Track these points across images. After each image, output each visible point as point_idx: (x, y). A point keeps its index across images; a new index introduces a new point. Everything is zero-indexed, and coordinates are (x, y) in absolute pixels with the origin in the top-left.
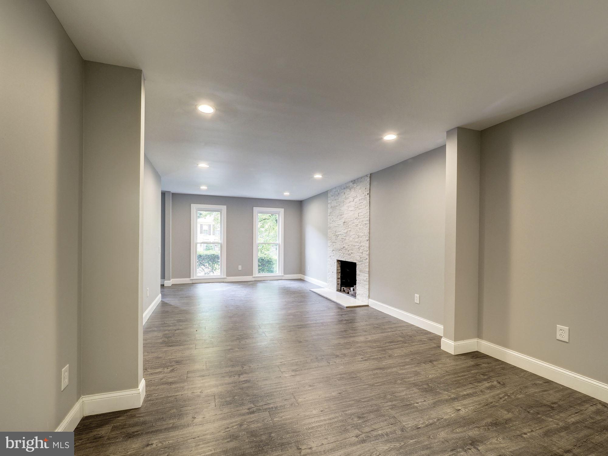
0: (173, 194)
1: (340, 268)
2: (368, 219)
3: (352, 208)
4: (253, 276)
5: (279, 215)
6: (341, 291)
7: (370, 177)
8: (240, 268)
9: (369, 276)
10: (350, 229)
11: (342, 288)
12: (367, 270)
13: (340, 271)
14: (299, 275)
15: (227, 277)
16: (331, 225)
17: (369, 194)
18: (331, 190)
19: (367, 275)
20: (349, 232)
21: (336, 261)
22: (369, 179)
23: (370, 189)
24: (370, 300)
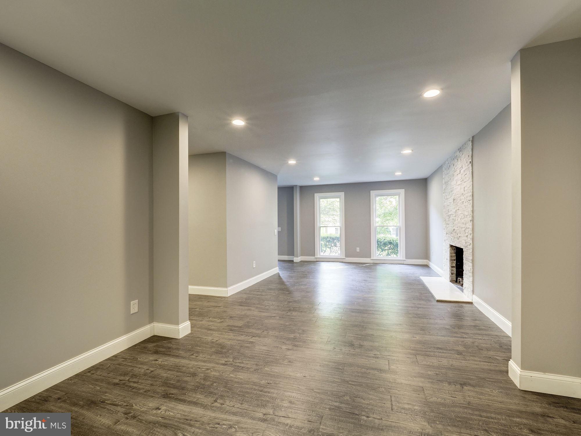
0: (301, 187)
1: (455, 255)
2: (471, 194)
3: (459, 183)
4: (372, 258)
5: (399, 197)
6: (456, 281)
7: (472, 142)
8: (358, 249)
9: (473, 266)
10: (458, 208)
11: (458, 278)
12: (471, 258)
13: (455, 258)
14: (425, 260)
15: (346, 258)
16: (445, 203)
17: (472, 163)
18: (444, 163)
19: (471, 264)
20: (457, 211)
21: (449, 246)
22: (471, 144)
23: (472, 156)
24: (474, 296)
